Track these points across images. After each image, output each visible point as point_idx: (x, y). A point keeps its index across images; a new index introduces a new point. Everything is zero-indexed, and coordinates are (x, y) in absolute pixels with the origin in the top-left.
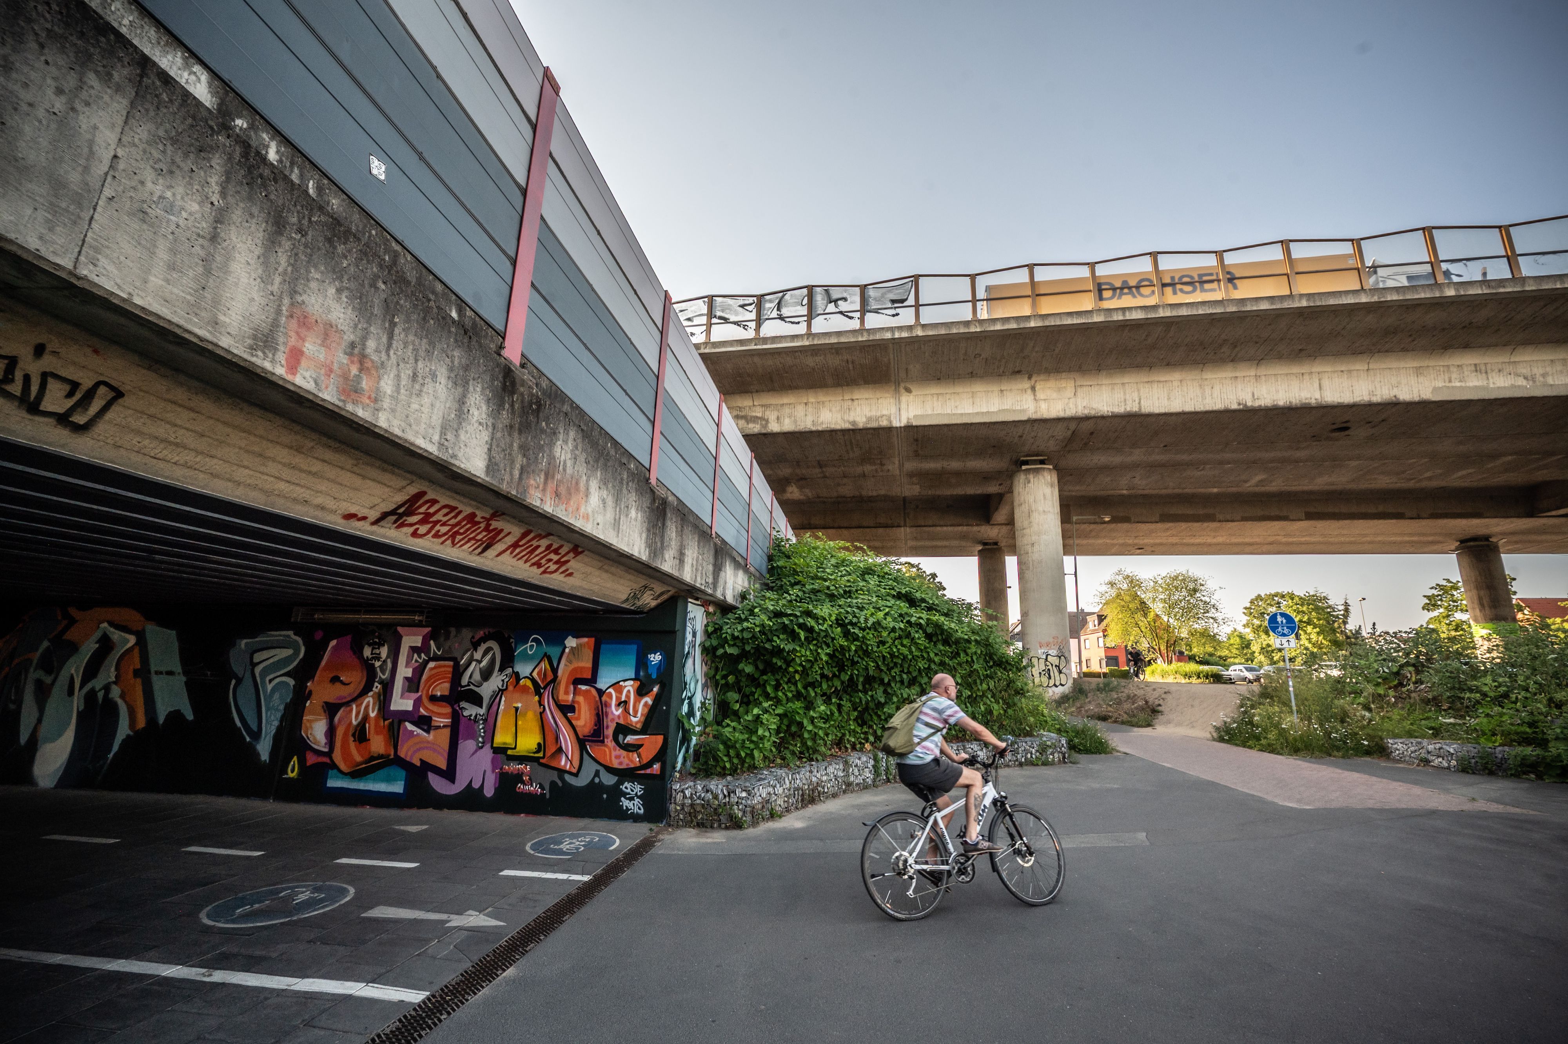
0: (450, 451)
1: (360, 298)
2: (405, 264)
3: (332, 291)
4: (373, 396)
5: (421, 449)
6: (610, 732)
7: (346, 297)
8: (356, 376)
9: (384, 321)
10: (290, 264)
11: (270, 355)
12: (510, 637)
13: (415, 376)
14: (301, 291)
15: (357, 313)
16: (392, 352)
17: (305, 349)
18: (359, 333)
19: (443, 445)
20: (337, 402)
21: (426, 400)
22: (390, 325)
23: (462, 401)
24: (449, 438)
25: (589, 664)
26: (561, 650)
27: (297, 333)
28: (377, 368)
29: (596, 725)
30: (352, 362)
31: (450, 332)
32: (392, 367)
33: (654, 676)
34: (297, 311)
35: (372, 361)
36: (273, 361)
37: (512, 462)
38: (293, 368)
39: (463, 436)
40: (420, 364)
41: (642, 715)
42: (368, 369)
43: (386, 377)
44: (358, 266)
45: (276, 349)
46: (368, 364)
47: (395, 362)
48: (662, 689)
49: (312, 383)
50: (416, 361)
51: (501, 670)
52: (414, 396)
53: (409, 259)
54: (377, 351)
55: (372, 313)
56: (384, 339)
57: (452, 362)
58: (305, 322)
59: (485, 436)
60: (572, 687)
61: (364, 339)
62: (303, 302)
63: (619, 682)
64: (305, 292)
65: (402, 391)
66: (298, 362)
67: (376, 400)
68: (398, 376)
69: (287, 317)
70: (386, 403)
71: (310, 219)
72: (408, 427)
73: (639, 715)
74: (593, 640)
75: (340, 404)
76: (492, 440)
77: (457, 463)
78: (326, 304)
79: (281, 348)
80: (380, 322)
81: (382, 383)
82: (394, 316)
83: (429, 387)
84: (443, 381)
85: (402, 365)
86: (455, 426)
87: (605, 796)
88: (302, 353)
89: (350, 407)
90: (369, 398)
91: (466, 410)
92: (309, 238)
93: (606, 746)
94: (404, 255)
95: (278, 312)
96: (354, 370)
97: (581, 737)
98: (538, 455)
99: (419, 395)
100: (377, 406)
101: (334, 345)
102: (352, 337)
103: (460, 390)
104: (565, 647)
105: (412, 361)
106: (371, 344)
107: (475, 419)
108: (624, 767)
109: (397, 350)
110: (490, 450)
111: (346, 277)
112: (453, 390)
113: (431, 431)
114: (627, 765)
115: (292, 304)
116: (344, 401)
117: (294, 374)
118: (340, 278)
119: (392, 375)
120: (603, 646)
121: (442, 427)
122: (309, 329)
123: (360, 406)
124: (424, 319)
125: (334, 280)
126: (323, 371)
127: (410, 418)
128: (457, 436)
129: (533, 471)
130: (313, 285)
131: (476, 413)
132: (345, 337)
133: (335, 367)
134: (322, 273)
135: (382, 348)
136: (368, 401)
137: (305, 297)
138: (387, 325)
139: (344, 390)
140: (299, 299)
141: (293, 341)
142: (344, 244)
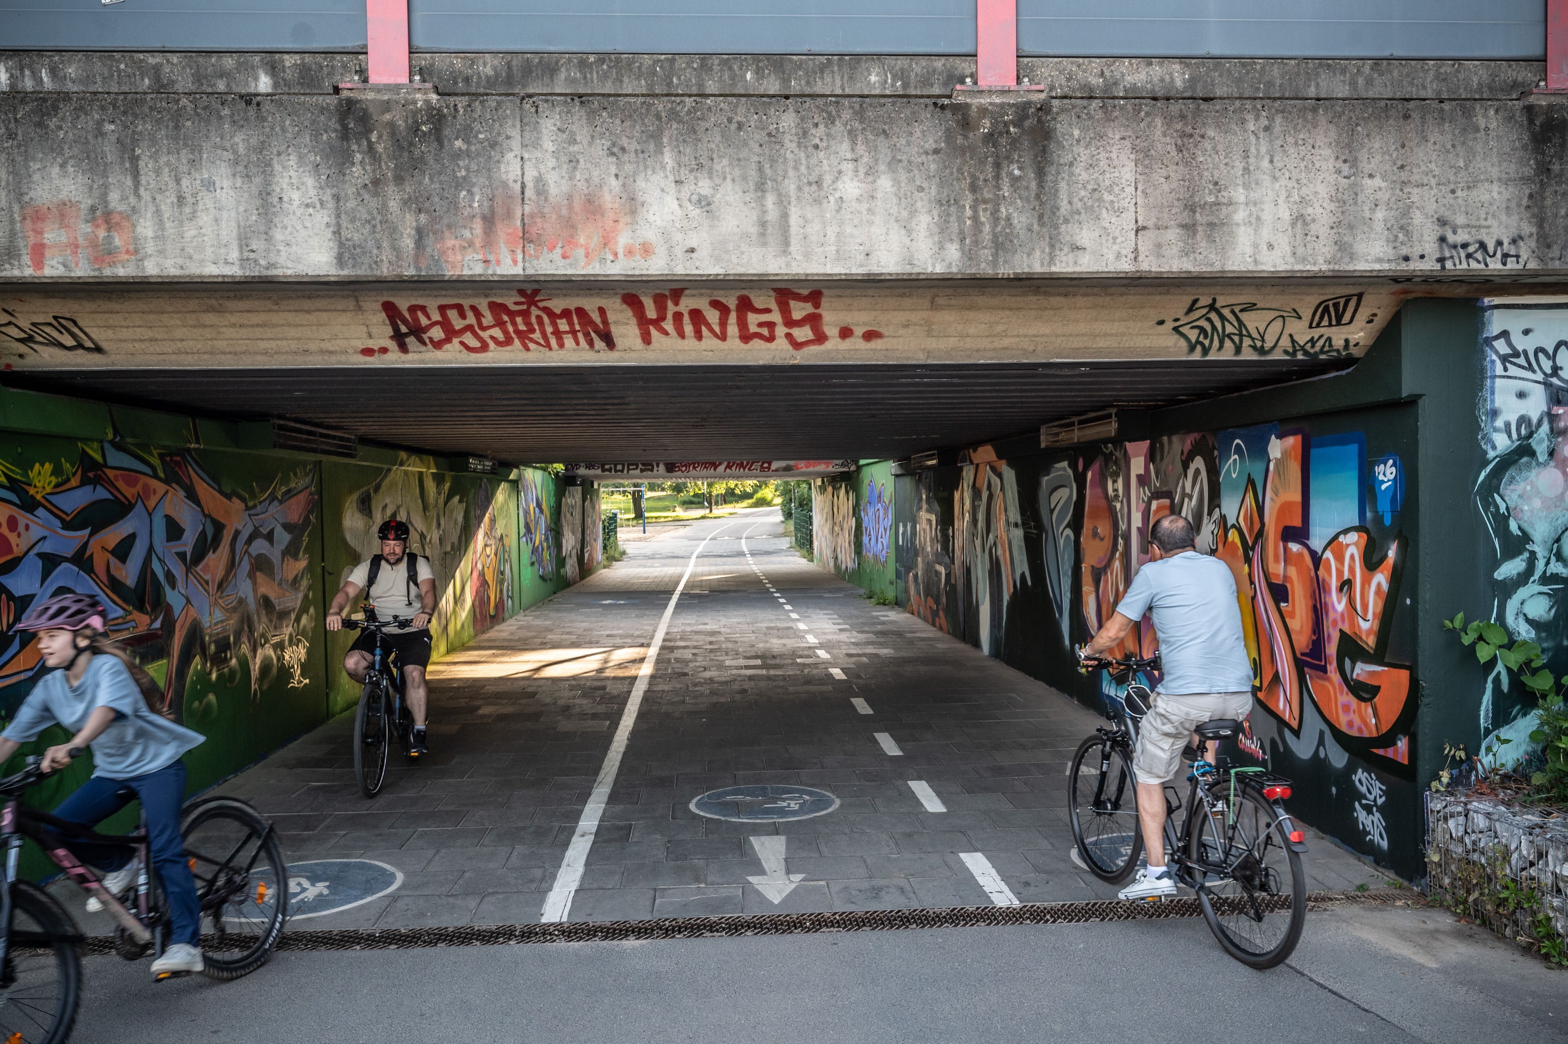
0: (263, 262)
1: (88, 157)
2: (172, 71)
3: (55, 170)
4: (131, 248)
5: (217, 277)
6: (1332, 649)
7: (72, 166)
8: (105, 238)
9: (122, 163)
10: (9, 173)
11: (16, 263)
12: (1214, 448)
13: (181, 199)
14: (26, 190)
15: (89, 175)
16: (142, 191)
17: (45, 241)
18: (96, 193)
19: (248, 259)
20: (92, 274)
21: (205, 219)
22: (131, 163)
23: (265, 194)
24: (254, 247)
25: (1297, 497)
26: (1264, 466)
27: (34, 230)
28: (128, 218)
29: (1314, 632)
30: (97, 226)
31: (220, 118)
32: (146, 207)
33: (1388, 521)
34: (29, 211)
35: (120, 213)
36: (20, 267)
37: (393, 231)
38: (39, 263)
39: (279, 235)
40: (185, 182)
41: (1374, 614)
42: (117, 224)
43: (141, 220)
44: (76, 127)
45: (19, 255)
46: (116, 218)
47: (149, 199)
48: (1403, 549)
49: (62, 268)
50: (178, 181)
51: (1210, 514)
52: (186, 223)
53: (175, 61)
54: (124, 198)
55: (106, 164)
56: (129, 182)
57: (235, 152)
58: (38, 217)
59: (323, 217)
60: (1281, 544)
61: (104, 197)
62: (31, 199)
63: (1336, 537)
64: (30, 189)
65: (168, 225)
66: (42, 255)
67: (136, 251)
68: (158, 212)
69: (21, 222)
70: (150, 247)
71: (16, 119)
72: (187, 261)
73: (1370, 616)
74: (1299, 437)
75: (96, 274)
76: (338, 216)
77: (278, 272)
78: (54, 186)
79: (24, 251)
80: (117, 168)
81: (139, 229)
82: (134, 150)
83: (207, 200)
84: (226, 184)
85: (159, 197)
86: (262, 228)
87: (1334, 790)
88: (43, 246)
89: (107, 272)
90: (128, 252)
91: (275, 200)
92: (20, 137)
93: (1328, 679)
94: (168, 61)
95: (12, 221)
96: (102, 233)
97: (1298, 655)
98: (456, 196)
99: (193, 216)
100: (139, 257)
101: (72, 220)
102: (90, 202)
103: (258, 180)
104: (1269, 461)
105: (172, 184)
106: (114, 197)
107: (296, 203)
108: (1354, 733)
109: (149, 184)
110: (337, 233)
111: (66, 147)
112: (245, 187)
113: (223, 251)
114: (1360, 730)
115: (22, 208)
116: (99, 269)
117: (42, 268)
118: (61, 153)
119: (149, 215)
120: (1314, 452)
121: (240, 239)
122: (43, 220)
123: (119, 266)
124: (177, 127)
125: (55, 159)
126: (69, 252)
127: (188, 250)
128: (269, 239)
129: (449, 226)
130: (36, 177)
131: (296, 196)
132: (82, 206)
133: (81, 241)
134: (41, 160)
135: (129, 192)
136: (126, 257)
137: (32, 194)
138: (127, 165)
139: (96, 259)
140: (26, 198)
141: (32, 240)
142: (55, 116)
